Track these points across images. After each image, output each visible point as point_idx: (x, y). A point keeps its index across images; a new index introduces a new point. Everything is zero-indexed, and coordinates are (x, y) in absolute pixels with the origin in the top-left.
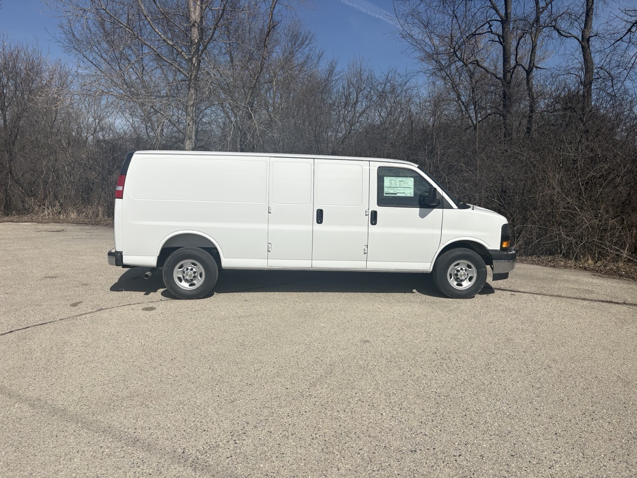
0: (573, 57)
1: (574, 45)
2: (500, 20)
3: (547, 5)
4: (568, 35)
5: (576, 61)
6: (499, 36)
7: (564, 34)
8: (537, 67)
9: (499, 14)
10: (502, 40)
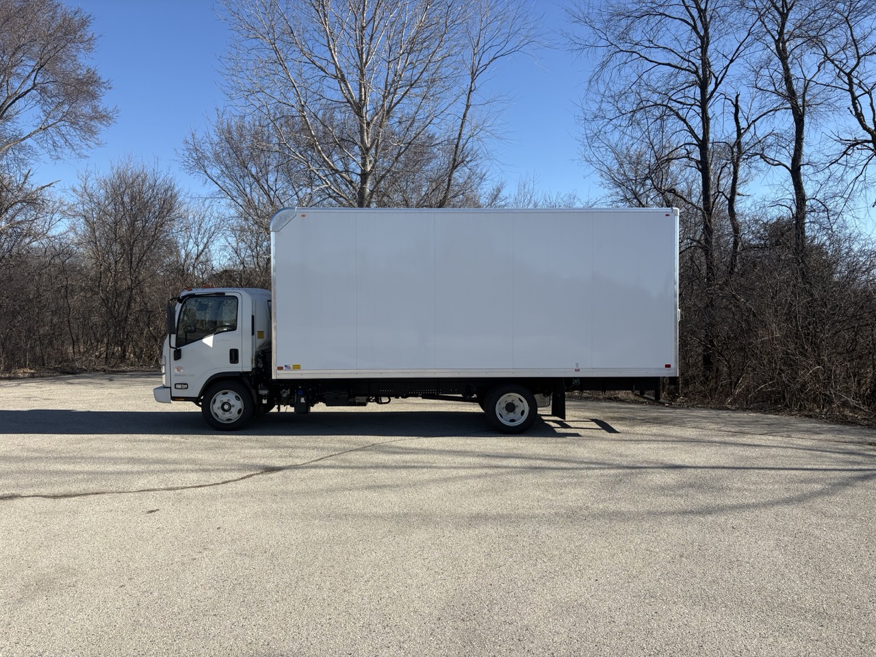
0: (782, 187)
1: (783, 175)
2: (697, 143)
3: (749, 126)
4: (776, 163)
5: (788, 192)
6: (697, 162)
7: (771, 162)
8: (739, 195)
9: (696, 137)
10: (700, 167)
